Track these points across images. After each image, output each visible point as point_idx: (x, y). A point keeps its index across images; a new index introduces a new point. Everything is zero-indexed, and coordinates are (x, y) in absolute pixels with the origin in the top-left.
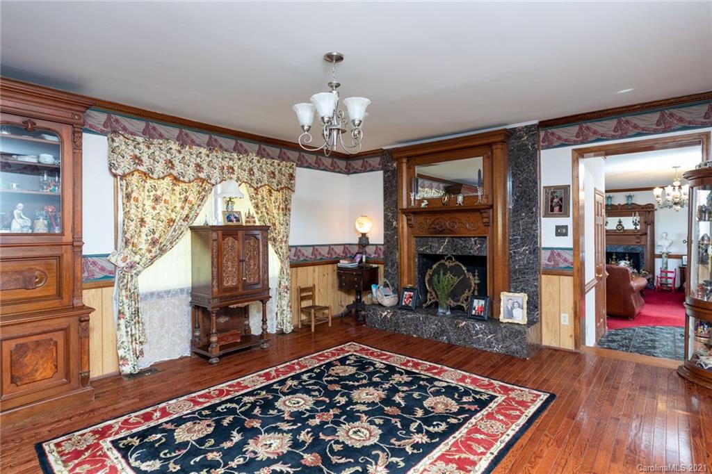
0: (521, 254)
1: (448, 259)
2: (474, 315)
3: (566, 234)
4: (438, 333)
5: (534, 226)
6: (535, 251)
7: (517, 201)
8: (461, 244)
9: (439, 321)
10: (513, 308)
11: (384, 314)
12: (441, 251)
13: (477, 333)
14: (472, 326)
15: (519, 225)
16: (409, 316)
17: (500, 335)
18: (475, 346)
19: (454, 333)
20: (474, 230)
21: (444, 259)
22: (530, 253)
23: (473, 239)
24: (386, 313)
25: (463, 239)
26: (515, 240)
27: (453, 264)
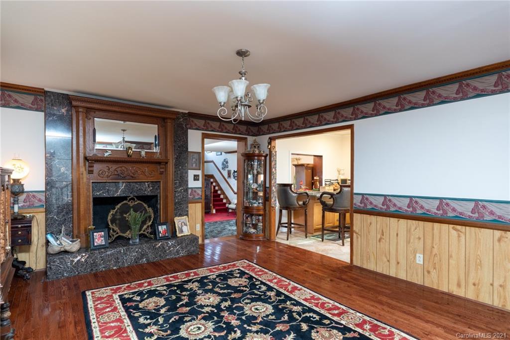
0: (179, 192)
1: (130, 200)
2: (161, 237)
3: (198, 180)
4: (138, 258)
5: (186, 175)
6: (186, 190)
7: (177, 158)
8: (137, 187)
9: (140, 248)
10: (182, 226)
11: (76, 260)
12: (118, 193)
13: (170, 248)
14: (166, 244)
15: (178, 174)
16: (109, 253)
17: (184, 244)
18: (167, 257)
19: (152, 253)
20: (152, 177)
21: (127, 200)
22: (184, 191)
23: (146, 184)
24: (79, 258)
25: (139, 183)
26: (175, 184)
27: (136, 203)
